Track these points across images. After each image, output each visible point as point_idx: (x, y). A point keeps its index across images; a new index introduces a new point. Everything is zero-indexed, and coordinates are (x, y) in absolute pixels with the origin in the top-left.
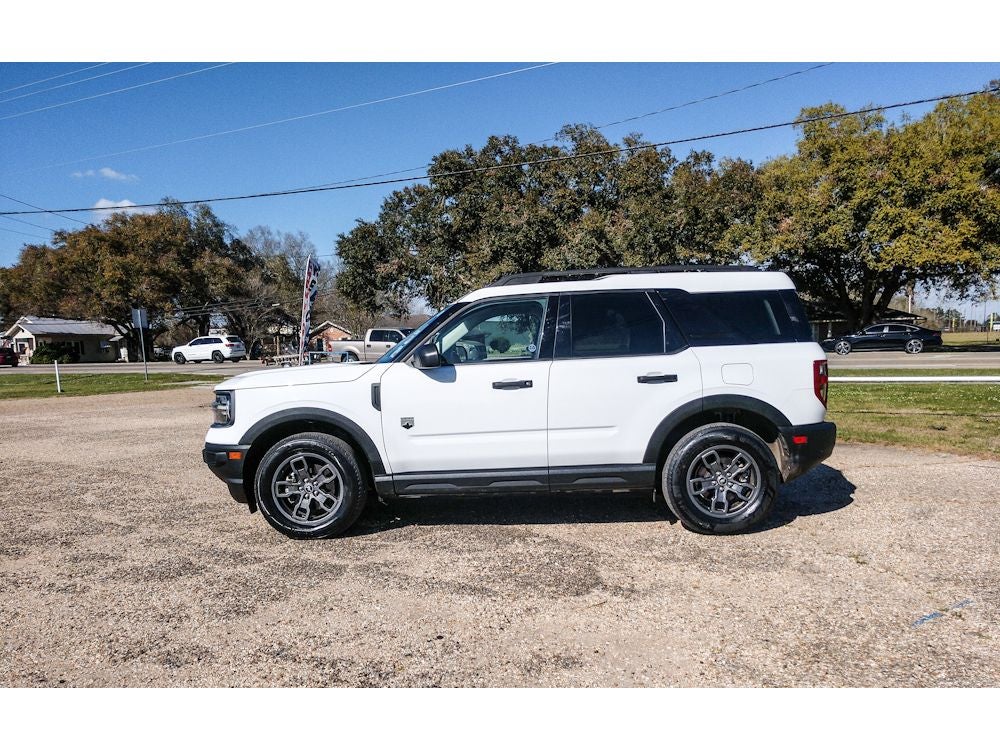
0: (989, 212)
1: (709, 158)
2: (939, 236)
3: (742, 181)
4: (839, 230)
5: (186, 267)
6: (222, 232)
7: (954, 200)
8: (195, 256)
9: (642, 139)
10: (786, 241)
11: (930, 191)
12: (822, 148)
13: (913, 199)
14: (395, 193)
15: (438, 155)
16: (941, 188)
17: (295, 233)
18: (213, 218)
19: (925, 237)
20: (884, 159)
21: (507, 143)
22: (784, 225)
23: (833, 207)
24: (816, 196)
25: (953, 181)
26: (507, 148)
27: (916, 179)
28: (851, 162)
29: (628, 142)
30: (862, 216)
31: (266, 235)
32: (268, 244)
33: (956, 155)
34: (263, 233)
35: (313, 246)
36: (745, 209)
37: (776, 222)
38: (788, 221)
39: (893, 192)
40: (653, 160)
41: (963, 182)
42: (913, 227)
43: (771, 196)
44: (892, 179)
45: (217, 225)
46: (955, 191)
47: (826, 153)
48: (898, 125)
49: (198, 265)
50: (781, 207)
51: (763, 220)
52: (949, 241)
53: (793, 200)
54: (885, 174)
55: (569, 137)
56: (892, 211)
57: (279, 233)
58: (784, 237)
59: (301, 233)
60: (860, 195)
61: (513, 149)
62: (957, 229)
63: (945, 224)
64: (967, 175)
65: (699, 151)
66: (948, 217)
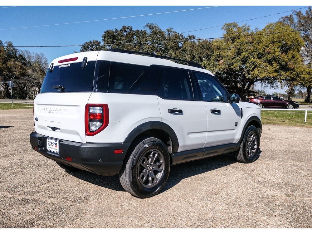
0: (283, 61)
1: (194, 37)
2: (267, 68)
3: (206, 46)
4: (237, 65)
5: (5, 65)
6: (16, 52)
7: (272, 57)
8: (7, 61)
9: (173, 30)
10: (221, 68)
11: (265, 54)
12: (231, 37)
13: (260, 56)
14: (86, 43)
15: (106, 31)
16: (269, 53)
17: (39, 53)
18: (12, 46)
19: (263, 68)
20: (252, 43)
21: (128, 28)
22: (221, 63)
23: (235, 57)
24: (230, 53)
25: (272, 51)
26: (129, 30)
27: (261, 50)
28: (241, 43)
29: (168, 30)
30: (244, 61)
31: (28, 54)
32: (30, 57)
33: (273, 42)
34: (27, 53)
35: (46, 58)
36: (208, 56)
37: (218, 61)
38: (222, 61)
39: (254, 54)
40: (177, 37)
41: (275, 51)
42: (259, 66)
43: (216, 52)
44: (254, 50)
45: (14, 49)
46: (273, 54)
47: (233, 39)
48: (254, 31)
49: (9, 64)
50: (219, 56)
51: (214, 60)
52: (271, 70)
53: (223, 54)
54: (252, 48)
55: (149, 28)
56: (253, 60)
57: (33, 53)
58: (220, 66)
59: (41, 53)
60: (244, 54)
61: (131, 31)
62: (273, 66)
63: (269, 64)
64: (276, 49)
65: (191, 35)
66: (270, 62)
